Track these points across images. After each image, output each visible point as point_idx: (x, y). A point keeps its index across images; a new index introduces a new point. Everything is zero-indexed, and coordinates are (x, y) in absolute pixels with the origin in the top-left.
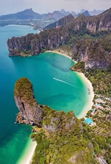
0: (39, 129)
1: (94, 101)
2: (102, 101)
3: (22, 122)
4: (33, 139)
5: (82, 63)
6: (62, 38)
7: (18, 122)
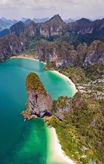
0: (51, 117)
1: (77, 89)
2: (82, 87)
3: (31, 117)
4: (50, 126)
5: (52, 62)
6: (22, 43)
7: (27, 119)
